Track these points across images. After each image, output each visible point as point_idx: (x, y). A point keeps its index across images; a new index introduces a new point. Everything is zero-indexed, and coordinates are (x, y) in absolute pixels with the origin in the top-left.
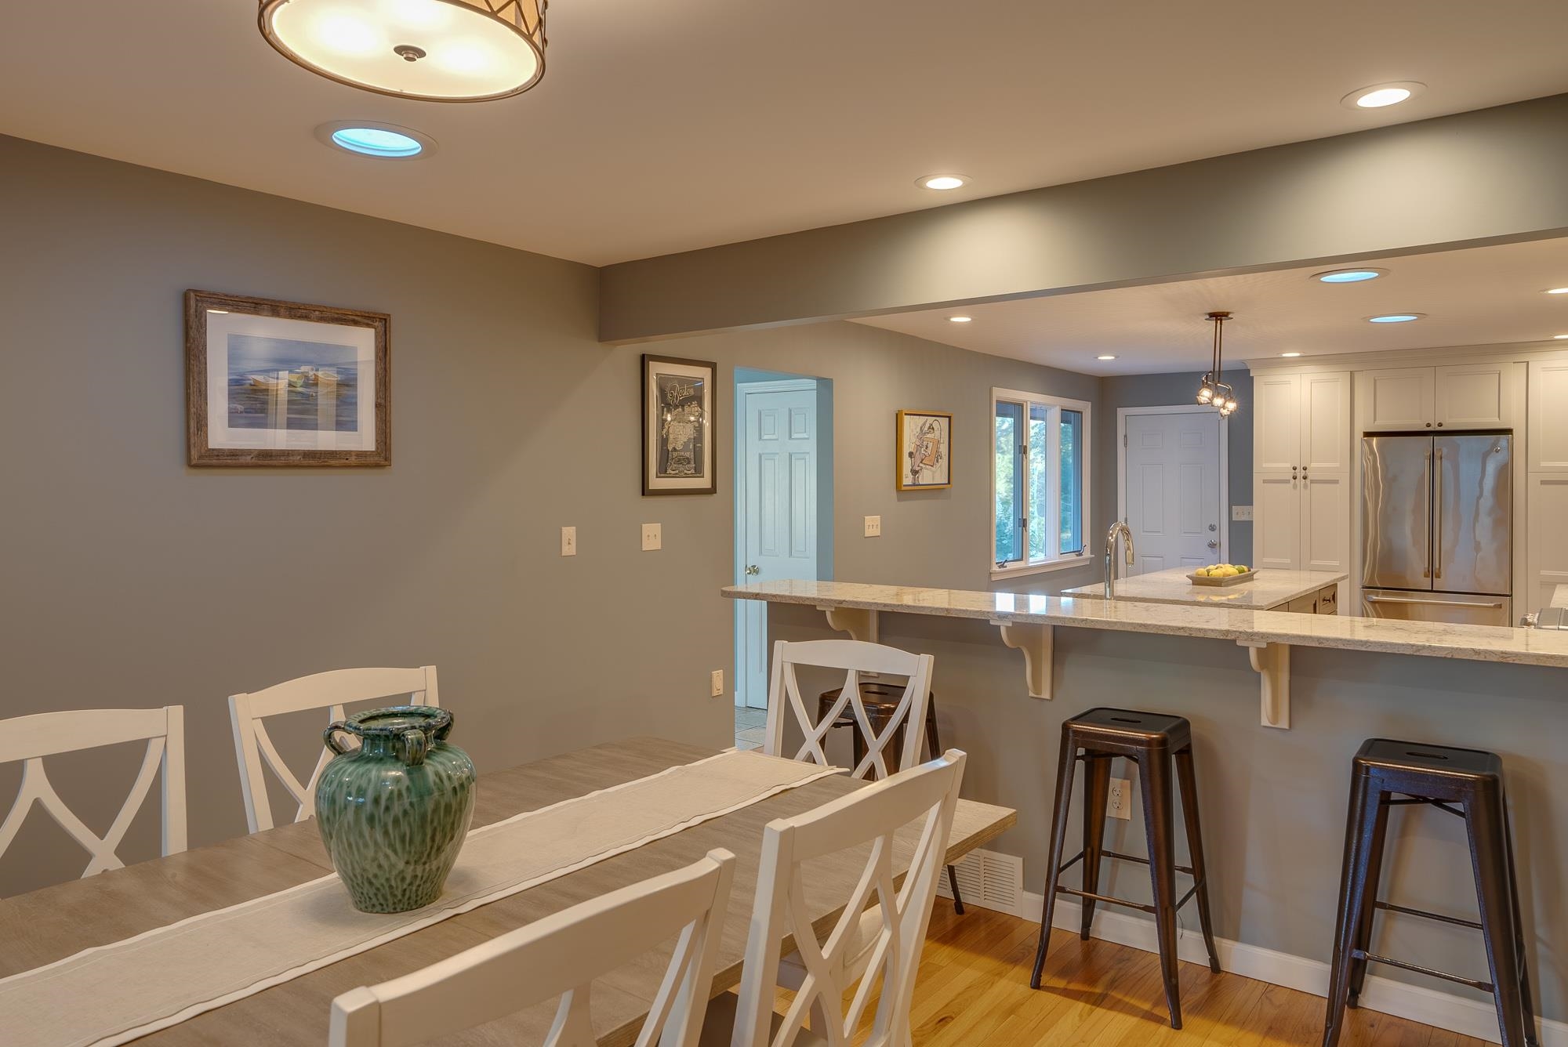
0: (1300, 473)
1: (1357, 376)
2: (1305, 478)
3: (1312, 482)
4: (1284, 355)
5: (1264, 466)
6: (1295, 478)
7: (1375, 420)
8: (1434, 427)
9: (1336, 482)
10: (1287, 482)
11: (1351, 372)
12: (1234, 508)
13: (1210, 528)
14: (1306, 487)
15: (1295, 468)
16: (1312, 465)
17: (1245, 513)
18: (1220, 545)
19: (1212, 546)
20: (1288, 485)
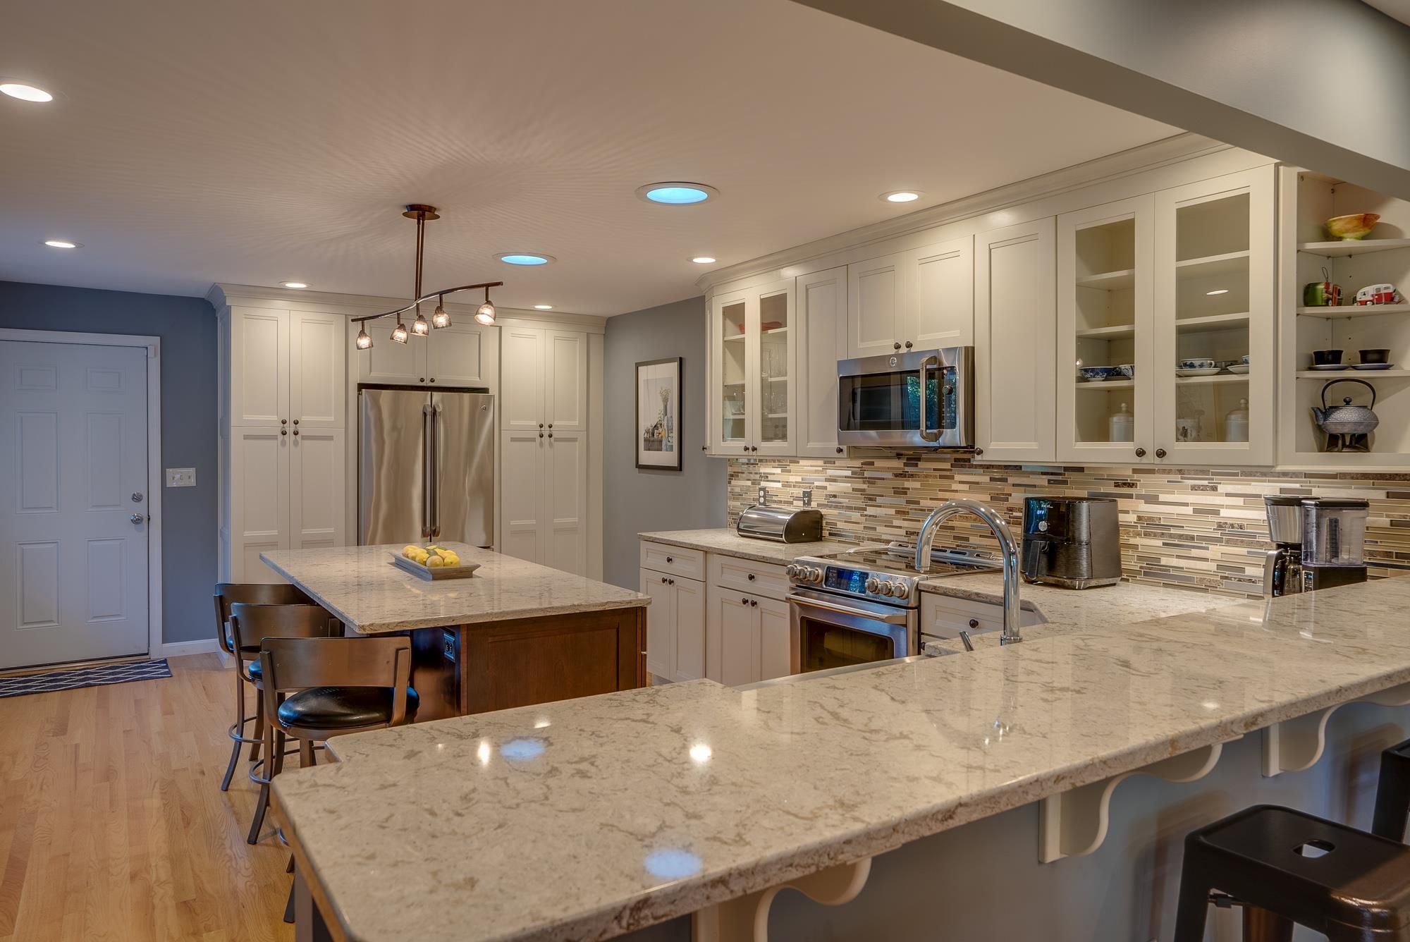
0: (290, 428)
2: (296, 433)
3: (303, 438)
4: (287, 285)
5: (244, 418)
6: (284, 433)
7: (371, 371)
8: (427, 383)
9: (330, 438)
10: (274, 437)
11: (346, 315)
12: (169, 471)
13: (133, 498)
14: (296, 443)
15: (284, 422)
16: (304, 419)
17: (184, 477)
18: (149, 519)
19: (137, 521)
20: (276, 441)
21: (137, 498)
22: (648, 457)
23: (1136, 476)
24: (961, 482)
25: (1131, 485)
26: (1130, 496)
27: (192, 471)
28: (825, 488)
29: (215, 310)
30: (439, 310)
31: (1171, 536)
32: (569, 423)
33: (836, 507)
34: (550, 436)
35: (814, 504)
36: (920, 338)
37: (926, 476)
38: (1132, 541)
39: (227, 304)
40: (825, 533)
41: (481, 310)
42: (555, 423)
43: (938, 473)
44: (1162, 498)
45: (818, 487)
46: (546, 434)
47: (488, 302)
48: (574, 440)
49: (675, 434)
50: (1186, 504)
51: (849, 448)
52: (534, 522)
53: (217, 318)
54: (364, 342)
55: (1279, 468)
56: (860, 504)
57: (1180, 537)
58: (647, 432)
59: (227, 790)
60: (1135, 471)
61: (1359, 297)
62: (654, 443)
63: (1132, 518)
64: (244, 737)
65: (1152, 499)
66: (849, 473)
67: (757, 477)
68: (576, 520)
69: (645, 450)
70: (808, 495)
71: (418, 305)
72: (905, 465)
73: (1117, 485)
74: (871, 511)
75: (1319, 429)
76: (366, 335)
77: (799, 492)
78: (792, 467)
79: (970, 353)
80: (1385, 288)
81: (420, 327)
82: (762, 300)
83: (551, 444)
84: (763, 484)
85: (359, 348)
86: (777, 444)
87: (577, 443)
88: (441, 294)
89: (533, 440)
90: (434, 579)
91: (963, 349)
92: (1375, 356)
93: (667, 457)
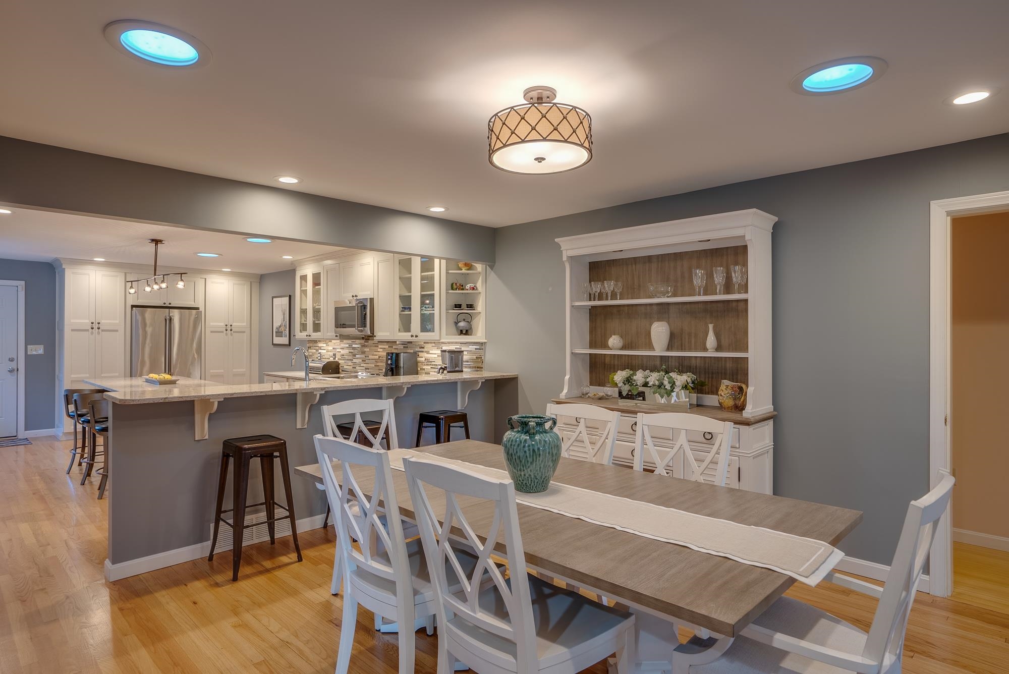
0: (94, 326)
1: (127, 274)
2: (99, 328)
3: (102, 331)
4: (95, 259)
5: (72, 321)
6: (92, 328)
7: (138, 299)
8: (168, 305)
9: (117, 331)
10: (87, 330)
11: (125, 273)
12: (29, 346)
13: (9, 360)
14: (99, 333)
15: (92, 323)
16: (103, 321)
17: (38, 350)
18: (17, 370)
19: (11, 371)
20: (88, 332)
21: (11, 360)
22: (277, 340)
23: (425, 345)
24: (380, 348)
25: (423, 348)
26: (423, 352)
27: (42, 346)
28: (340, 352)
29: (54, 268)
30: (163, 282)
31: (432, 365)
32: (240, 323)
33: (344, 360)
34: (231, 330)
35: (337, 359)
36: (360, 293)
37: (371, 346)
38: (424, 367)
39: (63, 267)
40: (340, 370)
41: (179, 283)
42: (234, 324)
43: (374, 345)
44: (431, 352)
45: (338, 352)
46: (229, 329)
47: (182, 280)
48: (244, 332)
49: (288, 329)
50: (435, 354)
51: (340, 335)
52: (222, 371)
53: (56, 272)
54: (132, 291)
55: (441, 341)
56: (350, 358)
57: (434, 365)
58: (277, 328)
59: (69, 473)
60: (425, 343)
61: (467, 288)
62: (279, 334)
63: (423, 359)
64: (77, 452)
65: (428, 352)
66: (348, 346)
67: (318, 348)
68: (245, 370)
69: (276, 336)
70: (335, 355)
71: (155, 278)
72: (365, 342)
73: (420, 348)
74: (354, 361)
75: (457, 328)
76: (133, 288)
77: (331, 354)
78: (330, 343)
79: (372, 300)
80: (472, 285)
81: (156, 287)
82: (313, 274)
83: (231, 334)
84: (320, 351)
85: (130, 293)
86: (319, 333)
87: (245, 334)
88: (164, 275)
89: (223, 332)
90: (160, 384)
91: (369, 300)
92: (458, 306)
93: (284, 340)
